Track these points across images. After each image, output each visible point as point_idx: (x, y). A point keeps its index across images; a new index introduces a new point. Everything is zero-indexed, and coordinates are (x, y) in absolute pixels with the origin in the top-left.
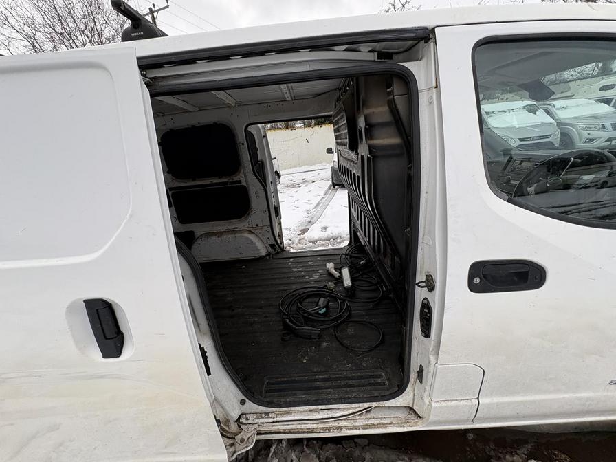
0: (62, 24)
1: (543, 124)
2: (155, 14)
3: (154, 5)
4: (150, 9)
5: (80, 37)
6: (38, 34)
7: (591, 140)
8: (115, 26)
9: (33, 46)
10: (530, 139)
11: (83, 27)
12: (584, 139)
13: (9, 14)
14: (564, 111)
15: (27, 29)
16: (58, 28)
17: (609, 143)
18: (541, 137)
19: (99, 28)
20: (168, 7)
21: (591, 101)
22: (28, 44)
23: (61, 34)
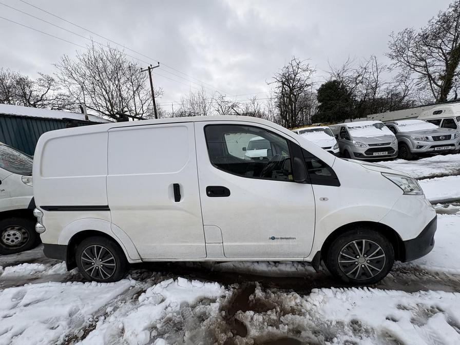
0: (99, 76)
1: (385, 136)
2: (151, 70)
3: (151, 65)
4: (149, 67)
5: (108, 82)
6: (86, 81)
7: (421, 147)
8: (128, 76)
9: (82, 87)
10: (376, 145)
11: (110, 77)
12: (416, 146)
13: (73, 72)
14: (403, 127)
15: (81, 79)
16: (97, 78)
17: (433, 149)
18: (383, 144)
19: (119, 77)
20: (158, 66)
21: (422, 121)
22: (79, 86)
23: (98, 81)
